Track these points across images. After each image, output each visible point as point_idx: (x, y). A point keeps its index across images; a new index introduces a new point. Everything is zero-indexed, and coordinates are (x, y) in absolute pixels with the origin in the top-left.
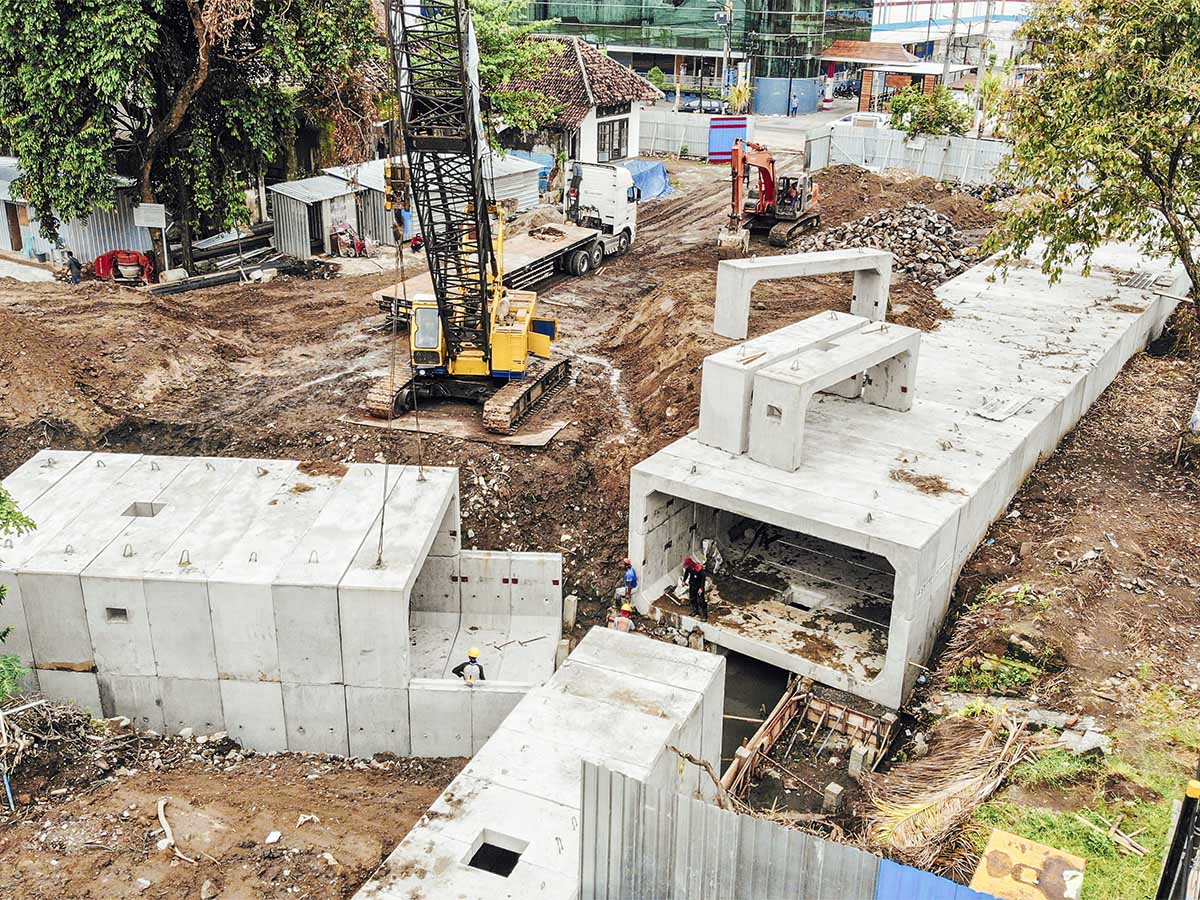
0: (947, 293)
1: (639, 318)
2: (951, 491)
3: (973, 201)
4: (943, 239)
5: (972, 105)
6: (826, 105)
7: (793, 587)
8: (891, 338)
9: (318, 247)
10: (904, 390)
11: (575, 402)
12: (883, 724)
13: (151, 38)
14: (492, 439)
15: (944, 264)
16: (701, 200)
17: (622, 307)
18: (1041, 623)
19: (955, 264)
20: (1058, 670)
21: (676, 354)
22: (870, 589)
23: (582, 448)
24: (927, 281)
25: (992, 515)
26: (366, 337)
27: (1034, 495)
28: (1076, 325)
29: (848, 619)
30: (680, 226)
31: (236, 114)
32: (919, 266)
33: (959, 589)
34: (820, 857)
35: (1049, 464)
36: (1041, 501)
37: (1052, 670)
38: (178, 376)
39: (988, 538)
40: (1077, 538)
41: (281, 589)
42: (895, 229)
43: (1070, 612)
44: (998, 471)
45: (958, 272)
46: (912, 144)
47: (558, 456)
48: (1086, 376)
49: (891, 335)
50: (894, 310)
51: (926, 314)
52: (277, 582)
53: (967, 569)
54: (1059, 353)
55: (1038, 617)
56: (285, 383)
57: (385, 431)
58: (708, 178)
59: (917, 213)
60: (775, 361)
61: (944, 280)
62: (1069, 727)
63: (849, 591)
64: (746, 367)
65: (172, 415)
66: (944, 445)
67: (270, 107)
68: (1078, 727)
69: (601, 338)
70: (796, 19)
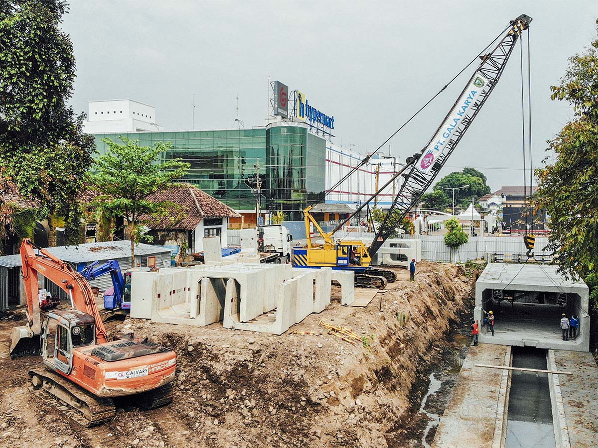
70: (294, 191)
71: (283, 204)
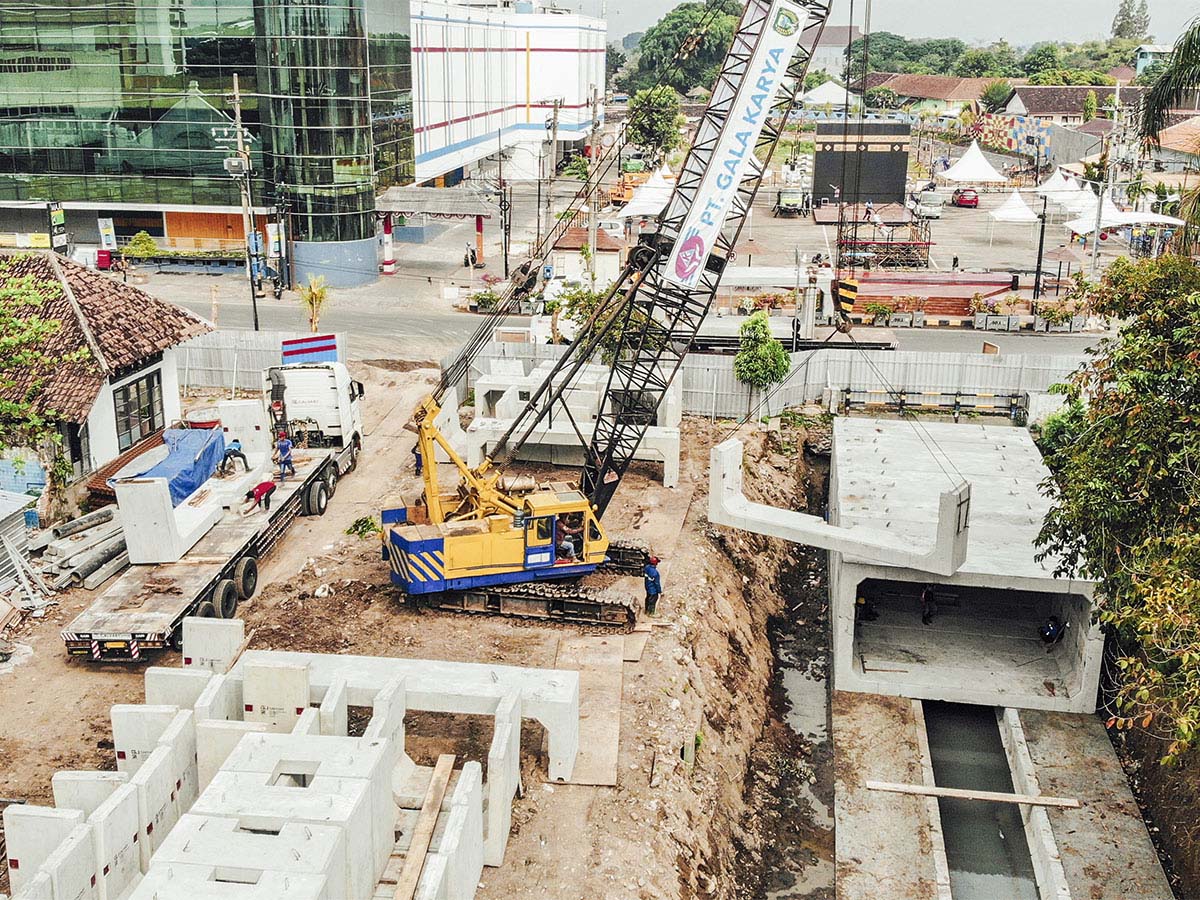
6: (387, 268)
70: (339, 163)
71: (313, 197)
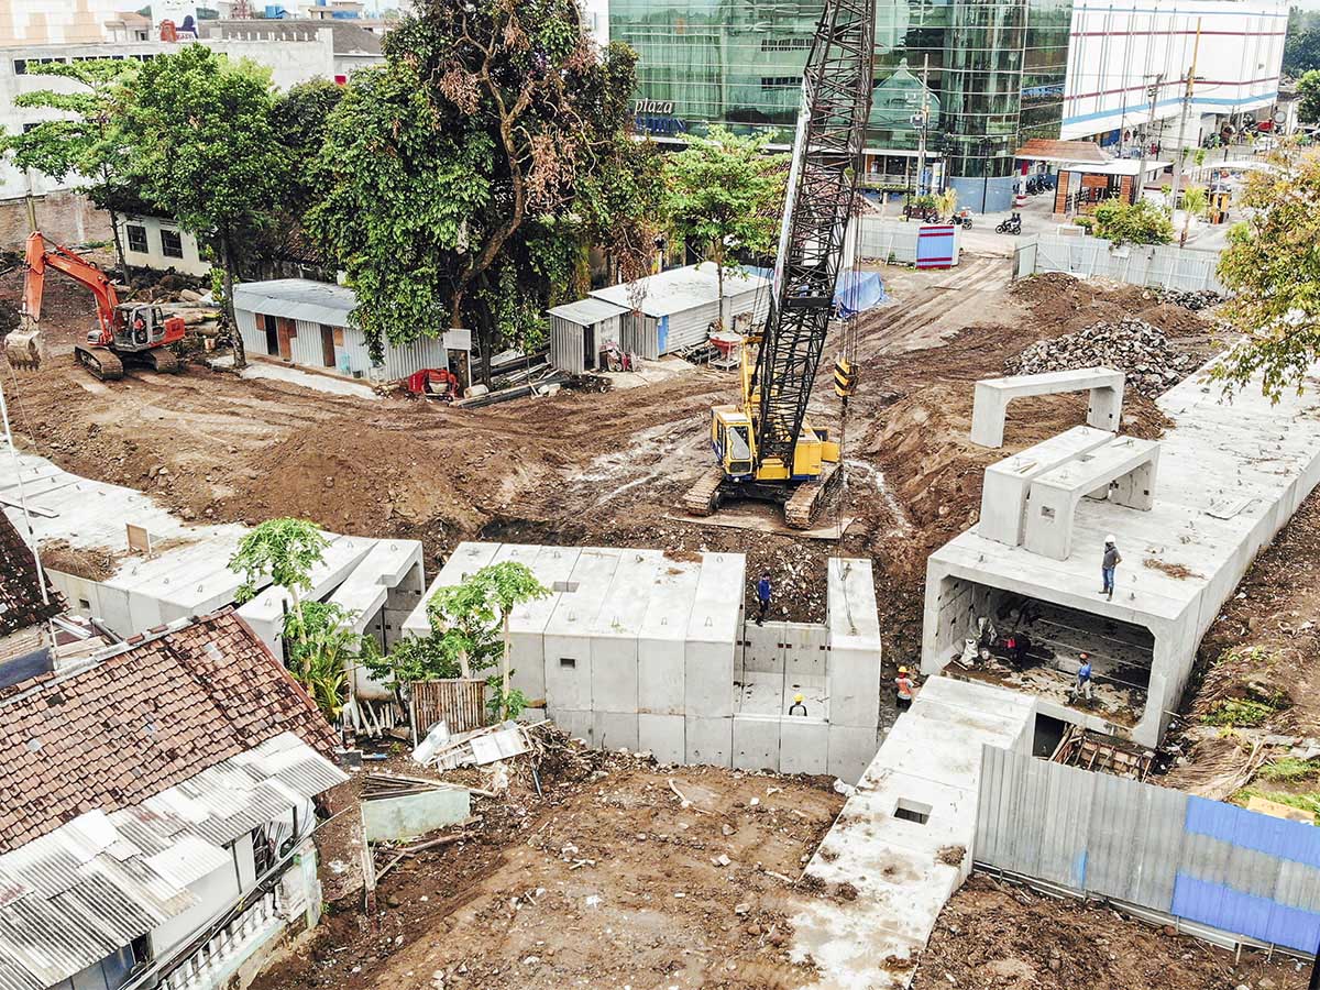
0: (1168, 402)
1: (892, 427)
2: (1194, 576)
3: (1180, 310)
4: (1158, 351)
5: (1169, 205)
6: (1019, 202)
7: (1058, 656)
8: (1137, 451)
9: (589, 364)
10: (1146, 493)
11: (854, 502)
12: (1144, 758)
13: (484, 194)
14: (794, 533)
15: (1160, 375)
16: (916, 307)
17: (870, 415)
18: (1272, 674)
19: (1171, 374)
20: (1287, 708)
21: (938, 460)
22: (1122, 658)
23: (868, 540)
24: (1147, 390)
25: (1224, 596)
26: (655, 444)
27: (1256, 581)
28: (1284, 434)
29: (1108, 681)
30: (904, 333)
31: (539, 253)
32: (1139, 376)
33: (1199, 654)
34: (1149, 797)
35: (1267, 555)
36: (1262, 585)
37: (1281, 708)
38: (526, 481)
39: (1221, 615)
40: (1295, 613)
41: (693, 645)
42: (1115, 342)
43: (1293, 666)
44: (1229, 559)
45: (1174, 382)
46: (1116, 253)
47: (851, 547)
48: (1296, 481)
49: (1135, 448)
50: (1125, 421)
51: (1150, 425)
52: (688, 639)
53: (1207, 639)
54: (1272, 459)
55: (1269, 670)
56: (609, 487)
57: (704, 526)
58: (920, 284)
59: (1133, 327)
60: (1044, 471)
61: (1162, 390)
62: (1296, 745)
63: (1106, 660)
64: (1021, 476)
65: (531, 513)
66: (1183, 539)
67: (564, 246)
68: (1303, 745)
69: (858, 444)
70: (992, 120)
71: (970, 144)
